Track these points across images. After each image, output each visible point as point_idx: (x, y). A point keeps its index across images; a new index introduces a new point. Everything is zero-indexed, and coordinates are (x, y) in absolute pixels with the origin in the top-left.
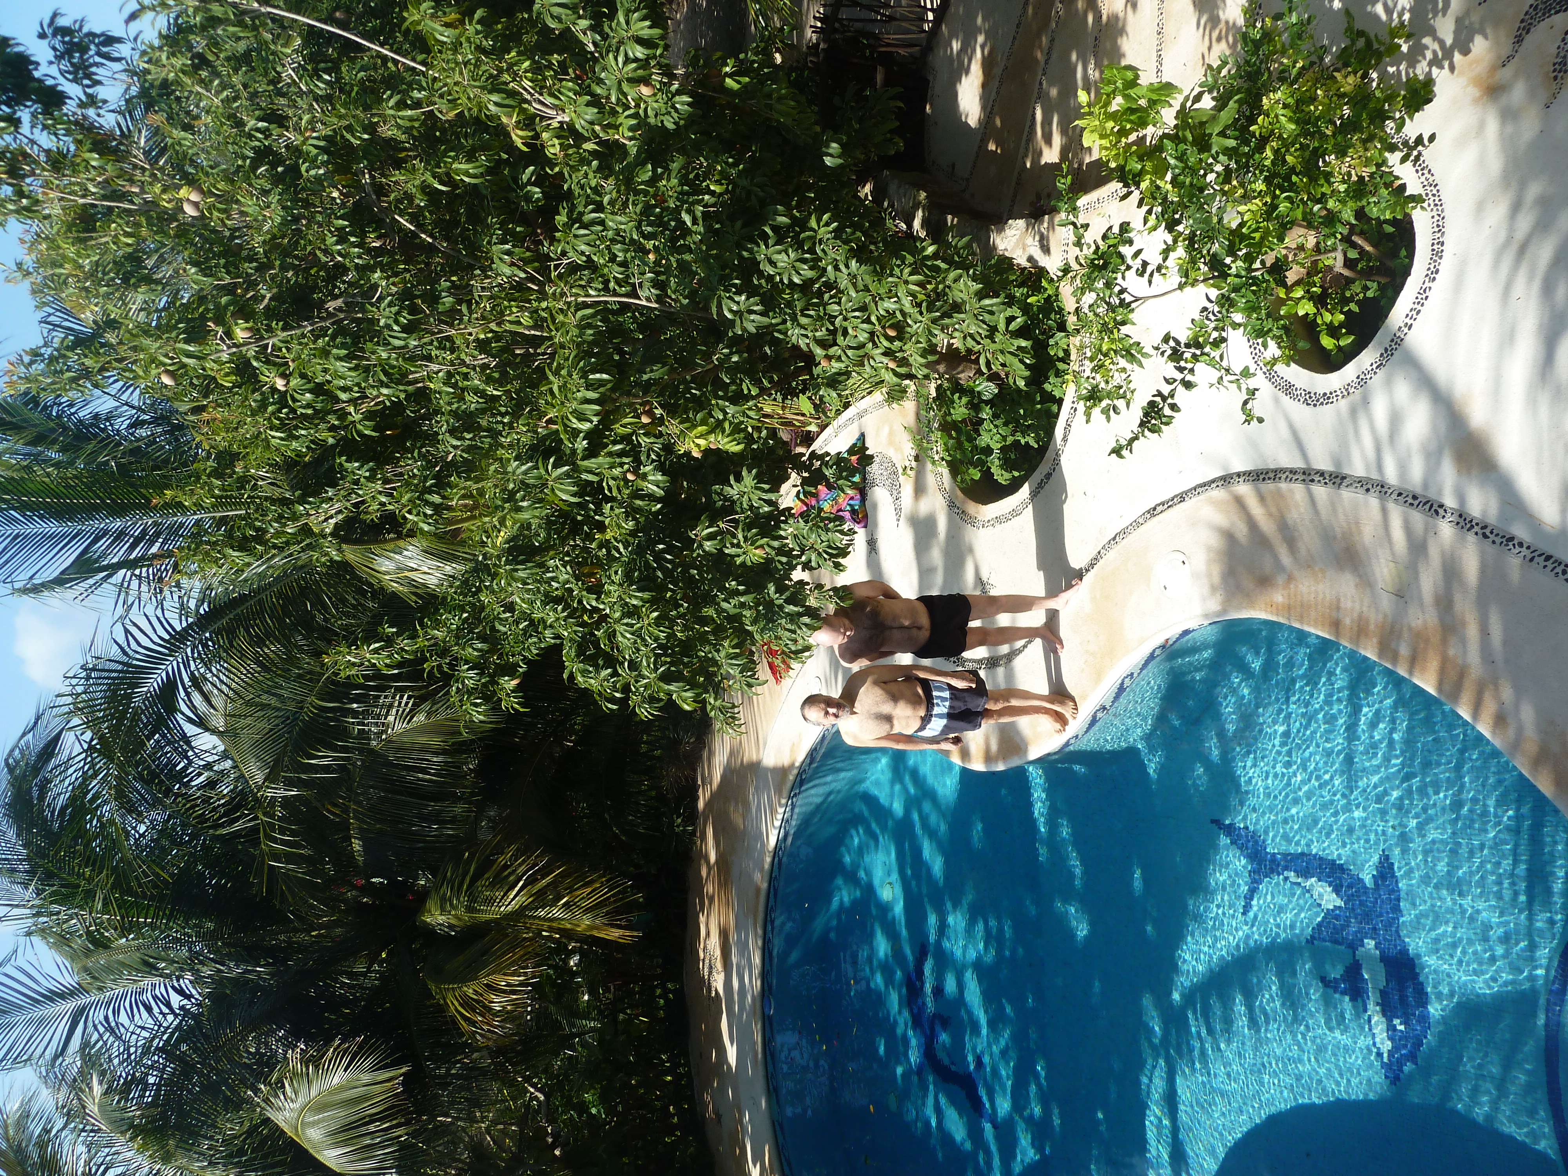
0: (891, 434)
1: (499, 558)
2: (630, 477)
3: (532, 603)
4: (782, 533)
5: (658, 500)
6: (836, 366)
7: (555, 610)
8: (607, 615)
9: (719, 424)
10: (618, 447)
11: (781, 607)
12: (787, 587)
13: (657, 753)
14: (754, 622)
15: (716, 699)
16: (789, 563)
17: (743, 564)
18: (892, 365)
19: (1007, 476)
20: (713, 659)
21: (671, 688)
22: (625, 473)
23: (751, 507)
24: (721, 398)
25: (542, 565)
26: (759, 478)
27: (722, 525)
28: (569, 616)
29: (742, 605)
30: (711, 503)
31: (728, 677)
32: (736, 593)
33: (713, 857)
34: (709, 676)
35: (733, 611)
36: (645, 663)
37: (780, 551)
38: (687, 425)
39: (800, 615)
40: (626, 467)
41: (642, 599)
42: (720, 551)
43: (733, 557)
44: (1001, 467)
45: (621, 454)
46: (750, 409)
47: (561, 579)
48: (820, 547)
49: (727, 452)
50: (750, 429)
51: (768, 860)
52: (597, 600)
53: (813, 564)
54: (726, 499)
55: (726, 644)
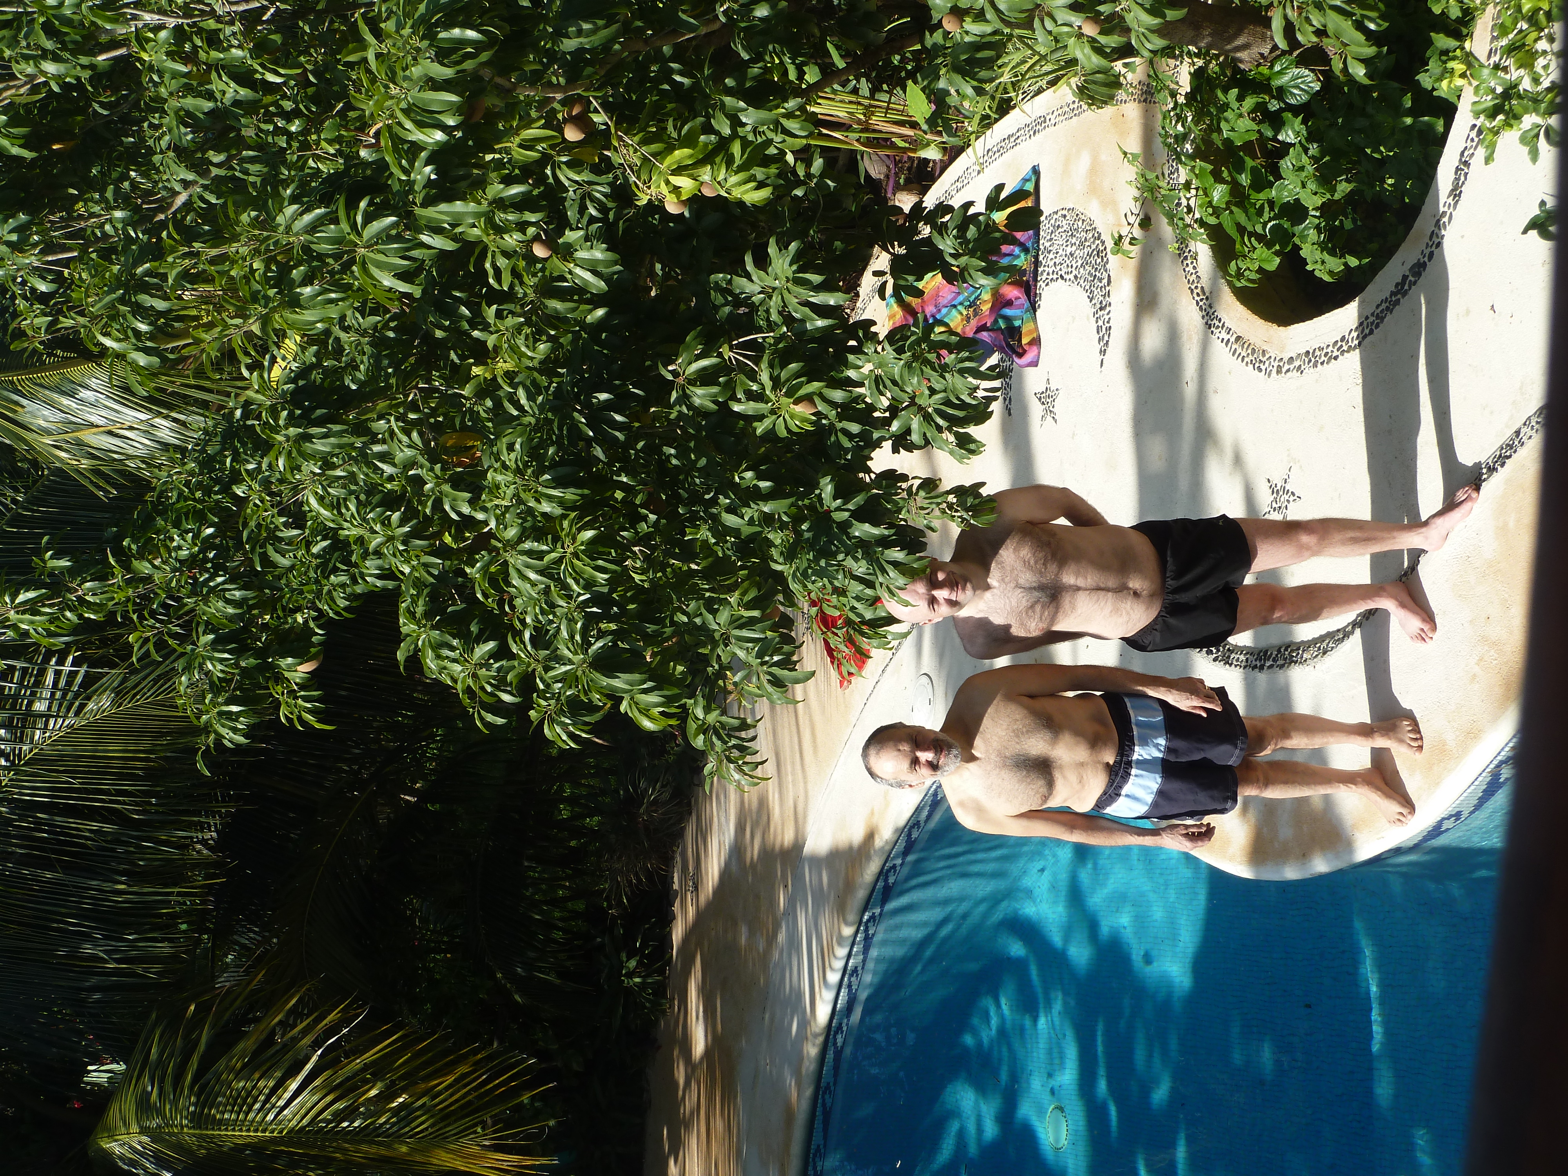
0: (1094, 170)
1: (274, 412)
2: (540, 251)
3: (337, 506)
4: (852, 374)
5: (596, 301)
6: (974, 29)
7: (386, 523)
8: (491, 535)
9: (724, 144)
10: (516, 190)
11: (844, 526)
12: (863, 487)
13: (593, 822)
14: (790, 555)
15: (707, 710)
16: (864, 436)
17: (771, 433)
18: (1090, 30)
19: (1335, 264)
20: (704, 627)
21: (617, 683)
22: (528, 244)
23: (789, 319)
24: (729, 92)
25: (361, 429)
26: (805, 263)
27: (727, 354)
28: (415, 534)
29: (768, 519)
30: (707, 309)
31: (735, 664)
32: (754, 495)
33: (699, 1044)
34: (698, 664)
35: (747, 531)
36: (564, 634)
37: (847, 410)
38: (655, 147)
39: (885, 543)
40: (531, 231)
41: (561, 502)
42: (724, 407)
43: (750, 419)
44: (1323, 247)
45: (522, 204)
46: (789, 115)
47: (399, 457)
48: (931, 403)
49: (741, 203)
50: (790, 158)
51: (812, 1050)
52: (472, 502)
53: (915, 437)
54: (738, 302)
55: (733, 599)
